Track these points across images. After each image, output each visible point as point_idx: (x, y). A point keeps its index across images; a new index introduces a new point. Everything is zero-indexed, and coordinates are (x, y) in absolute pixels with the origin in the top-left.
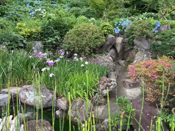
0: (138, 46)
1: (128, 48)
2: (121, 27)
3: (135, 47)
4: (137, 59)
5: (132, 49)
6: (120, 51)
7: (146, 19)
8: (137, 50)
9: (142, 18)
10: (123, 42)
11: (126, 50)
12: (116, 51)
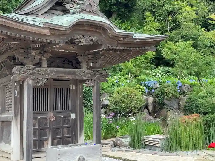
0: (168, 106)
1: (158, 107)
2: (148, 87)
3: (165, 106)
4: (171, 117)
5: (162, 108)
6: (152, 110)
7: (164, 74)
8: (167, 109)
9: (159, 73)
10: (154, 102)
11: (157, 109)
12: (149, 110)
